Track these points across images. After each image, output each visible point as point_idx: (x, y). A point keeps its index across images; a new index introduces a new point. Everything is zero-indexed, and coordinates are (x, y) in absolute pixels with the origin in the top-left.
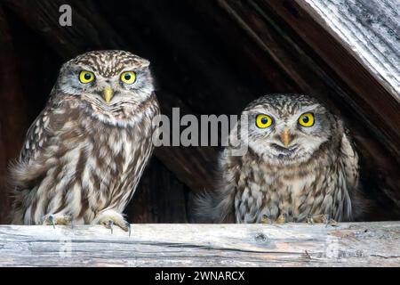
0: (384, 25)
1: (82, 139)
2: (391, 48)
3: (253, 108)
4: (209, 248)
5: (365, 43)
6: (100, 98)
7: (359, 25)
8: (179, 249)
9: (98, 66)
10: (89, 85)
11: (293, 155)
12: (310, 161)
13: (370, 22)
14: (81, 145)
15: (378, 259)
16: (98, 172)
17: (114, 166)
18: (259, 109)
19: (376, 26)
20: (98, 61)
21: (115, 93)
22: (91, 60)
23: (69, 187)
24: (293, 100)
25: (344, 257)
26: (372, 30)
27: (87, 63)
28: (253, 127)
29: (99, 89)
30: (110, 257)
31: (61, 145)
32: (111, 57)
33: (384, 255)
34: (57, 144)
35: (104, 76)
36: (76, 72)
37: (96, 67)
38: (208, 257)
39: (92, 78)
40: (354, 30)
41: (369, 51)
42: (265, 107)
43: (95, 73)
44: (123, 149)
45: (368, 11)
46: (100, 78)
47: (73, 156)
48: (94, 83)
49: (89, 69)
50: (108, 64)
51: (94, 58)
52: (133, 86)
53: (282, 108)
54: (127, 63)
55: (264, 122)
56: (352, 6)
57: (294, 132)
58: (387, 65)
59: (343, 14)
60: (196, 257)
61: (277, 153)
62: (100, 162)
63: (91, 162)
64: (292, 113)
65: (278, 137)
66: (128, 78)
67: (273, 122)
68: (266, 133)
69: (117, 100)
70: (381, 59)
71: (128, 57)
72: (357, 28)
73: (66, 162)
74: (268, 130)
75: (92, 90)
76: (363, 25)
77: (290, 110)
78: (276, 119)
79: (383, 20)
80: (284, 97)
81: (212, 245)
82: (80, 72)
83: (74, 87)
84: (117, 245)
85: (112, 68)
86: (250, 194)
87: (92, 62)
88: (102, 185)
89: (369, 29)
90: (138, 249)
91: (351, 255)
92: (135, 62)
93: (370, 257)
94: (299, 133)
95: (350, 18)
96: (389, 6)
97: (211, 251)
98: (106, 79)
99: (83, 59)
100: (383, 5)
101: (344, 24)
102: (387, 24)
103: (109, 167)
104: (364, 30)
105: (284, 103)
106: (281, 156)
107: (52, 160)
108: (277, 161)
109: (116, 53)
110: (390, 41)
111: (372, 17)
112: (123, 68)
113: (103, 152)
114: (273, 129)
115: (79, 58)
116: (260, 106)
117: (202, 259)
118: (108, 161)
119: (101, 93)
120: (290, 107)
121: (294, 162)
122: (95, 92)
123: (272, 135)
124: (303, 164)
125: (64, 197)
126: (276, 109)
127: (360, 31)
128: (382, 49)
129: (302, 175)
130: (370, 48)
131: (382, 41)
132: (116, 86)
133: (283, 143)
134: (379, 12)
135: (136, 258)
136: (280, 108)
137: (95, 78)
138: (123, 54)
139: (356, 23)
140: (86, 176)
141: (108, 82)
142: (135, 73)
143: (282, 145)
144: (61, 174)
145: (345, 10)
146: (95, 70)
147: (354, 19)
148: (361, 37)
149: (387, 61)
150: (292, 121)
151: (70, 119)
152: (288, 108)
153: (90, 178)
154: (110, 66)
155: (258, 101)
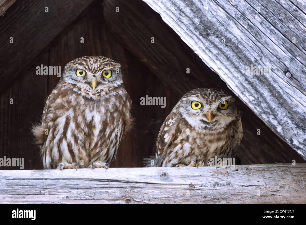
0: (218, 37)
1: (68, 110)
2: (221, 51)
3: (190, 96)
4: (127, 182)
5: (204, 48)
6: (88, 86)
7: (201, 37)
8: (107, 183)
9: (88, 67)
10: (82, 78)
11: (214, 128)
12: (224, 132)
13: (208, 35)
14: (67, 113)
15: (241, 187)
16: (76, 132)
17: (86, 130)
18: (194, 98)
19: (212, 38)
20: (88, 63)
21: (98, 84)
22: (84, 62)
23: (60, 141)
24: (215, 92)
25: (218, 186)
26: (209, 40)
27: (81, 64)
28: (189, 108)
29: (89, 81)
30: (60, 189)
31: (55, 114)
32: (97, 61)
33: (245, 184)
34: (52, 113)
35: (92, 72)
36: (74, 70)
37: (87, 67)
38: (126, 188)
39: (84, 74)
40: (197, 40)
41: (206, 53)
42: (198, 96)
43: (86, 71)
44: (93, 119)
45: (207, 28)
46: (90, 74)
47: (62, 121)
48: (85, 77)
49: (82, 68)
50: (95, 66)
51: (86, 61)
52: (110, 79)
53: (208, 98)
54: (106, 65)
55: (197, 105)
56: (197, 25)
57: (215, 112)
58: (217, 62)
59: (190, 31)
60: (118, 187)
61: (204, 125)
62: (78, 126)
63: (72, 125)
64: (215, 101)
65: (205, 116)
66: (107, 74)
67: (202, 106)
68: (197, 112)
69: (100, 88)
70: (214, 58)
71: (108, 61)
72: (199, 39)
73: (58, 125)
74: (199, 111)
75: (84, 81)
76: (204, 37)
77: (214, 99)
78: (204, 104)
79: (217, 33)
80: (210, 91)
81: (130, 180)
82: (76, 70)
83: (73, 79)
84: (65, 181)
85: (97, 68)
86: (182, 148)
87: (85, 63)
88: (79, 141)
89: (207, 39)
90: (79, 183)
91: (223, 185)
92: (112, 64)
93: (235, 186)
94: (218, 113)
95: (195, 33)
96: (222, 25)
97: (129, 184)
98: (93, 74)
99: (79, 62)
100: (218, 24)
101: (191, 37)
102: (219, 36)
103: (83, 130)
104: (204, 40)
105: (210, 94)
106: (206, 128)
107: (51, 124)
108: (204, 131)
109: (100, 58)
110: (221, 47)
111: (209, 32)
112: (104, 68)
113: (80, 119)
114: (202, 110)
115: (76, 60)
116: (194, 95)
117: (122, 189)
118: (83, 126)
119: (90, 84)
120: (214, 97)
121: (214, 132)
122: (86, 83)
123: (201, 114)
124: (219, 133)
125: (59, 147)
126: (204, 98)
127: (201, 40)
128: (215, 51)
129: (219, 140)
130: (207, 51)
131: (216, 47)
132: (99, 79)
133: (208, 119)
134: (215, 29)
135: (78, 188)
136: (207, 97)
137: (86, 73)
138: (105, 59)
139: (198, 36)
140: (69, 134)
141: (94, 76)
142: (111, 71)
143: (207, 121)
144: (56, 132)
145: (192, 28)
146: (86, 69)
147: (197, 33)
148: (201, 45)
149: (218, 59)
150: (215, 106)
151: (60, 96)
152: (212, 98)
153: (72, 136)
154: (96, 67)
155: (193, 92)
